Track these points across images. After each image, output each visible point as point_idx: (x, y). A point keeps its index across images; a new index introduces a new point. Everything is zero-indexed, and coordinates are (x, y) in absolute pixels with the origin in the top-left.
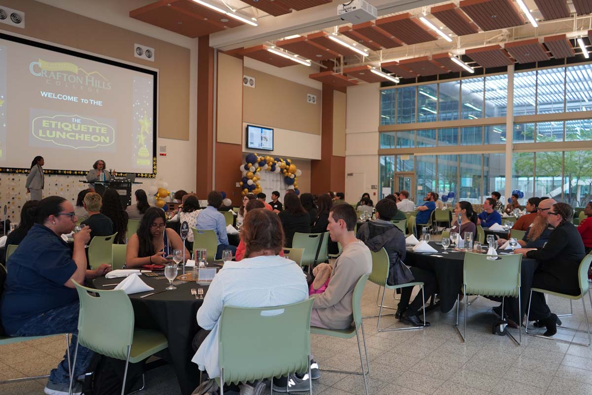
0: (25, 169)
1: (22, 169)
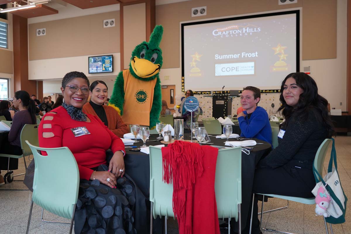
0: (207, 92)
1: (205, 92)
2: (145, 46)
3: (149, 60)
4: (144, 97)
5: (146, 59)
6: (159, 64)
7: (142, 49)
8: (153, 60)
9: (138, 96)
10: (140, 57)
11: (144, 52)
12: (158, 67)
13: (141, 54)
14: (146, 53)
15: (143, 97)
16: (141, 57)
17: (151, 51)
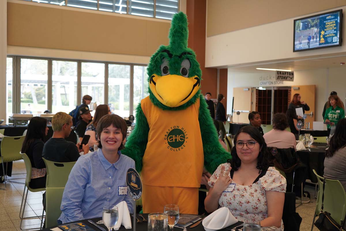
2: (165, 54)
3: (178, 75)
4: (181, 139)
5: (172, 74)
6: (196, 76)
7: (161, 60)
8: (184, 73)
9: (169, 139)
10: (161, 73)
11: (166, 63)
12: (196, 80)
13: (162, 69)
14: (170, 65)
15: (178, 138)
16: (163, 73)
17: (178, 58)
